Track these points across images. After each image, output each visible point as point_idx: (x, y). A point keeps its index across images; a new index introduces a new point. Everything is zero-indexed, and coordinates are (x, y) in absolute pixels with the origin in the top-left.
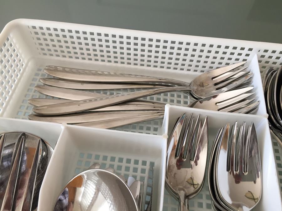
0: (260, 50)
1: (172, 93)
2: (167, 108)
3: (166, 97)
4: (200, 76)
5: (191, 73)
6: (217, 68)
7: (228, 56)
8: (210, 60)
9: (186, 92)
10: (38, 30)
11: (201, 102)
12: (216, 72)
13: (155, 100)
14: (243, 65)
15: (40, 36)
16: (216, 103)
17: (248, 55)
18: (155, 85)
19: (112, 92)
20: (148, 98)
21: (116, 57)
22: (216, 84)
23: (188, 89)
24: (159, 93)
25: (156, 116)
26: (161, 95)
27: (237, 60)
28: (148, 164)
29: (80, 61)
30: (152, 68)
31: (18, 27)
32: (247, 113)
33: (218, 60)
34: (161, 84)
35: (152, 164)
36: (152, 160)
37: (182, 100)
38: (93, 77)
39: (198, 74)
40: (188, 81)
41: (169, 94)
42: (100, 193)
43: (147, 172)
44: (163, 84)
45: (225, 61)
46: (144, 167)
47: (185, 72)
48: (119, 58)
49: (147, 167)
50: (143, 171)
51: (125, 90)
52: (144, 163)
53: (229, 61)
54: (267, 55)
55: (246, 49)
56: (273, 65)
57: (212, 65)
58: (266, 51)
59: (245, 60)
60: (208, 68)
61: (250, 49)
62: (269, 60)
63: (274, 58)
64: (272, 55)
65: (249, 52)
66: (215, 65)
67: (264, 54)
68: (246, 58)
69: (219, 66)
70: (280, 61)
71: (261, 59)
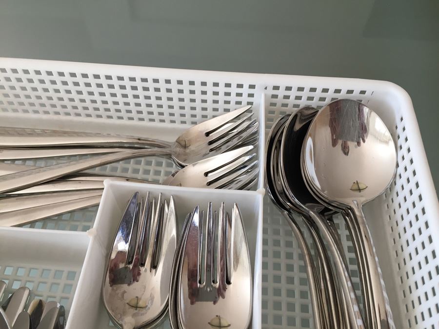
0: (266, 87)
1: (149, 159)
3: (137, 167)
5: (177, 125)
6: (214, 117)
7: (221, 98)
8: (198, 105)
12: (211, 124)
14: (248, 111)
16: (207, 174)
17: (251, 95)
22: (211, 143)
26: (129, 163)
27: (238, 103)
33: (210, 105)
34: (133, 146)
39: (186, 127)
40: (171, 139)
41: (143, 159)
44: (136, 146)
45: (221, 106)
47: (167, 125)
53: (227, 106)
54: (281, 93)
55: (246, 86)
56: (296, 109)
57: (204, 113)
58: (276, 88)
59: (249, 103)
60: (199, 117)
61: (252, 87)
62: (286, 101)
63: (292, 98)
64: (288, 93)
65: (252, 91)
66: (210, 112)
67: (275, 92)
68: (250, 99)
69: (215, 113)
70: (303, 103)
71: (274, 100)
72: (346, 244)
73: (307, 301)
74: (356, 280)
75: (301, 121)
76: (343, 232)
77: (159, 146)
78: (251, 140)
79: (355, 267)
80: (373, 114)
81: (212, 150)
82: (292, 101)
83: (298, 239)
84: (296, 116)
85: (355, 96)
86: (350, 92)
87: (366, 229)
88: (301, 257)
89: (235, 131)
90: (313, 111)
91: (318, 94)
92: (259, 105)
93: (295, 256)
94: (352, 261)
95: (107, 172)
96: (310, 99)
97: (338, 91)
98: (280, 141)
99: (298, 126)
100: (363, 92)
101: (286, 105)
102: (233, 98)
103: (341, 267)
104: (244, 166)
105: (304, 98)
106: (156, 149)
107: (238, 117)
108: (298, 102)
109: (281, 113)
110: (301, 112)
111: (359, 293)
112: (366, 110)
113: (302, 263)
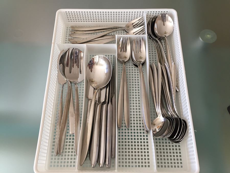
0: (146, 12)
1: (119, 31)
2: (116, 35)
4: (128, 23)
5: (125, 22)
6: (134, 20)
7: (136, 15)
8: (130, 17)
9: (124, 30)
10: (67, 13)
11: (128, 33)
12: (133, 21)
13: (113, 35)
14: (142, 18)
15: (68, 15)
16: (134, 33)
17: (143, 14)
18: (112, 29)
19: (97, 33)
20: (110, 34)
21: (96, 20)
22: (134, 26)
23: (124, 29)
24: (114, 32)
25: (113, 39)
27: (140, 16)
28: (112, 56)
29: (83, 22)
30: (110, 22)
31: (61, 12)
32: (143, 34)
33: (133, 17)
35: (114, 56)
36: (114, 55)
37: (122, 33)
38: (88, 28)
39: (127, 23)
40: (124, 26)
41: (117, 31)
42: (100, 58)
43: (112, 58)
44: (115, 28)
45: (136, 17)
46: (111, 57)
47: (123, 22)
48: (97, 20)
49: (112, 57)
50: (111, 58)
51: (101, 32)
52: (111, 56)
53: (137, 17)
54: (149, 13)
55: (142, 12)
56: (153, 17)
57: (132, 19)
58: (148, 12)
59: (142, 16)
60: (130, 20)
61: (143, 12)
62: (150, 15)
63: (152, 14)
64: (151, 13)
65: (143, 13)
66: (133, 19)
67: (148, 13)
68: (142, 15)
69: (134, 19)
70: (154, 15)
71: (148, 15)
72: (164, 46)
73: (156, 55)
74: (165, 52)
75: (154, 19)
76: (163, 44)
77: (121, 28)
78: (143, 24)
79: (165, 50)
80: (169, 16)
81: (134, 28)
82: (152, 15)
83: (154, 44)
84: (153, 18)
85: (166, 13)
86: (164, 12)
87: (167, 42)
88: (154, 47)
89: (139, 23)
90: (156, 17)
91: (157, 13)
92: (144, 16)
93: (153, 47)
94: (165, 49)
95: (110, 35)
96: (156, 14)
97: (162, 12)
98: (150, 24)
99: (153, 20)
100: (167, 12)
101: (150, 16)
102: (139, 15)
103: (163, 50)
104: (142, 31)
105: (154, 14)
106: (120, 29)
107: (139, 20)
108: (153, 15)
109: (149, 18)
110: (154, 17)
111: (166, 55)
112: (167, 15)
113: (155, 48)
